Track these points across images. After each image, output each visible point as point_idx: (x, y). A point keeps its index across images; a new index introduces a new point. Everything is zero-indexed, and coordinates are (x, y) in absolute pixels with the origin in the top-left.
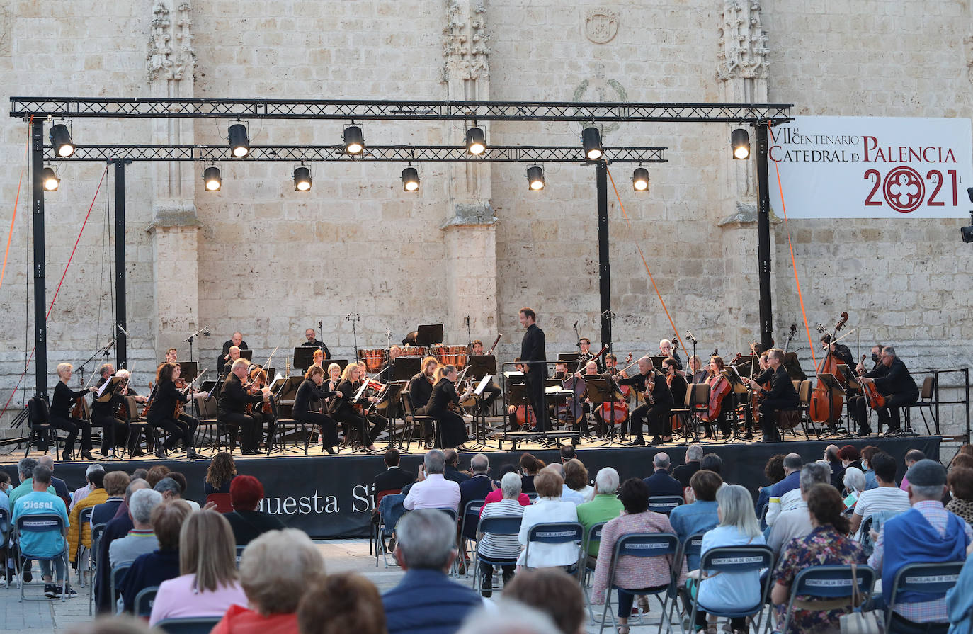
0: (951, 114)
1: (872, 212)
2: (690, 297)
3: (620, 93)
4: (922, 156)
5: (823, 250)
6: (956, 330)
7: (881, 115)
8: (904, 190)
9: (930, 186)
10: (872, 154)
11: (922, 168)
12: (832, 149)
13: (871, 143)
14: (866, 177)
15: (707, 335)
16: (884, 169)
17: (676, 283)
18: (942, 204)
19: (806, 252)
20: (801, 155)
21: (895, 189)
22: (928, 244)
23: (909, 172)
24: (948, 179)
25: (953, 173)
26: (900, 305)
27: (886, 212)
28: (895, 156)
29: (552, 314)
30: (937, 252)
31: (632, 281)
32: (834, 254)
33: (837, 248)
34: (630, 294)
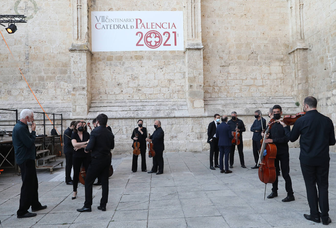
0: (175, 9)
1: (139, 48)
2: (62, 83)
3: (34, 4)
4: (162, 26)
5: (118, 64)
6: (175, 95)
7: (143, 10)
8: (153, 40)
9: (165, 38)
10: (139, 26)
11: (161, 31)
12: (122, 24)
13: (139, 21)
14: (137, 34)
15: (69, 97)
16: (145, 31)
17: (56, 78)
18: (170, 45)
19: (111, 64)
20: (109, 27)
21: (149, 39)
22: (163, 61)
23: (155, 33)
24: (172, 35)
25: (175, 33)
26: (151, 85)
27: (145, 48)
28: (150, 26)
29: (6, 90)
30: (167, 64)
31: (38, 77)
32: (123, 65)
33: (124, 63)
34: (37, 82)
